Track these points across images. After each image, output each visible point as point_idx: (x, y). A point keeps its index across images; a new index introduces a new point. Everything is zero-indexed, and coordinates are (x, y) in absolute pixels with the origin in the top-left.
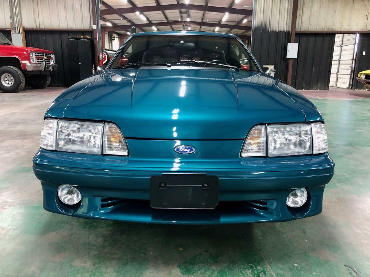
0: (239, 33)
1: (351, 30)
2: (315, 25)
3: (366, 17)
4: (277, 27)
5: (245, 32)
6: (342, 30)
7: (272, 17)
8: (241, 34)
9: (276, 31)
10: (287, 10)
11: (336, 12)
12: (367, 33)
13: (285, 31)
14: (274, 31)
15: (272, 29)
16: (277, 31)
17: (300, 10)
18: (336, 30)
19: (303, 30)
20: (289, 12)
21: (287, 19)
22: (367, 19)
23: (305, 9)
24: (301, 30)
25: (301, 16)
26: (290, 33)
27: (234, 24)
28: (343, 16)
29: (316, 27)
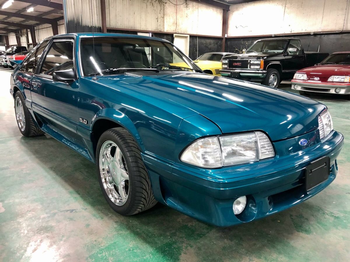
0: (16, 21)
1: (147, 30)
2: (121, 23)
3: (156, 20)
4: (89, 22)
5: (24, 20)
6: (142, 30)
7: (83, 12)
8: (19, 23)
9: (88, 27)
10: (96, 7)
11: (136, 13)
12: (159, 32)
13: (97, 26)
14: (87, 26)
15: (84, 24)
16: (90, 26)
17: (107, 9)
18: (137, 29)
19: (112, 27)
20: (98, 9)
21: (97, 15)
22: (158, 22)
23: (111, 8)
24: (110, 26)
25: (108, 14)
26: (101, 28)
27: (14, 12)
28: (141, 18)
29: (122, 25)
